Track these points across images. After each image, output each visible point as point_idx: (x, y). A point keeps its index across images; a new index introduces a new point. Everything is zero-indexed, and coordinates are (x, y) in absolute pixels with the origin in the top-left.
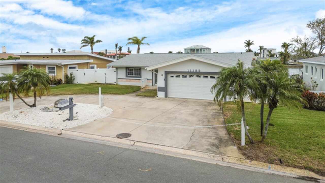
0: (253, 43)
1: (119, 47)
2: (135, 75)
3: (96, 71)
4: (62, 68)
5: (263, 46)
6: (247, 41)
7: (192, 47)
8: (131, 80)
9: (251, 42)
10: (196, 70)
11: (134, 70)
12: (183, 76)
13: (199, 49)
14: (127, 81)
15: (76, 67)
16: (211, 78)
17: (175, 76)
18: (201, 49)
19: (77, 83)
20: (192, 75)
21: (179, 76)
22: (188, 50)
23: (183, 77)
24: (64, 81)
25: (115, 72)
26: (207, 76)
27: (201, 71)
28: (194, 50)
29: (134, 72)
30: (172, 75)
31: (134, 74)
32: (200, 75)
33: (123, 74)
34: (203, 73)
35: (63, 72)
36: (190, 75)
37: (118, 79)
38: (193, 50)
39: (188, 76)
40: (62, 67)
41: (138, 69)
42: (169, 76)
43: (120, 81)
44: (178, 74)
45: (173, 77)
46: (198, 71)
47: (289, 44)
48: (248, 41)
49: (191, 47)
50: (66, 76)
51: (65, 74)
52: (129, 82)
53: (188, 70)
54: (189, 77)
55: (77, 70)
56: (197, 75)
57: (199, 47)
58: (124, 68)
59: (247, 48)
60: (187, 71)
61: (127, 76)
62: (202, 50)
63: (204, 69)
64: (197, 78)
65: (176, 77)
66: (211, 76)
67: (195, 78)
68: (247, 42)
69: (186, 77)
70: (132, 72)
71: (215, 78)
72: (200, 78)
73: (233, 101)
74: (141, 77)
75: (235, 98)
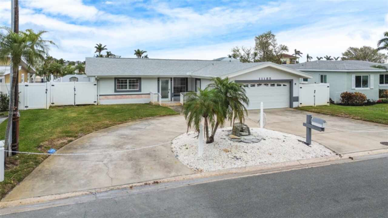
8: (124, 96)
10: (267, 78)
11: (128, 82)
12: (251, 85)
14: (116, 99)
15: (3, 79)
16: (277, 86)
17: (243, 85)
20: (261, 83)
21: (248, 85)
25: (95, 85)
26: (274, 84)
27: (272, 79)
29: (128, 84)
31: (128, 87)
32: (268, 83)
33: (109, 88)
34: (270, 81)
37: (100, 95)
39: (256, 85)
41: (135, 79)
43: (102, 99)
44: (246, 83)
52: (120, 98)
53: (260, 78)
55: (27, 85)
56: (265, 83)
58: (112, 78)
60: (258, 79)
61: (116, 91)
63: (274, 76)
64: (265, 87)
65: (245, 86)
66: (277, 84)
67: (263, 87)
69: (254, 86)
70: (126, 84)
71: (280, 85)
72: (268, 86)
73: (298, 106)
74: (140, 91)
75: (301, 104)
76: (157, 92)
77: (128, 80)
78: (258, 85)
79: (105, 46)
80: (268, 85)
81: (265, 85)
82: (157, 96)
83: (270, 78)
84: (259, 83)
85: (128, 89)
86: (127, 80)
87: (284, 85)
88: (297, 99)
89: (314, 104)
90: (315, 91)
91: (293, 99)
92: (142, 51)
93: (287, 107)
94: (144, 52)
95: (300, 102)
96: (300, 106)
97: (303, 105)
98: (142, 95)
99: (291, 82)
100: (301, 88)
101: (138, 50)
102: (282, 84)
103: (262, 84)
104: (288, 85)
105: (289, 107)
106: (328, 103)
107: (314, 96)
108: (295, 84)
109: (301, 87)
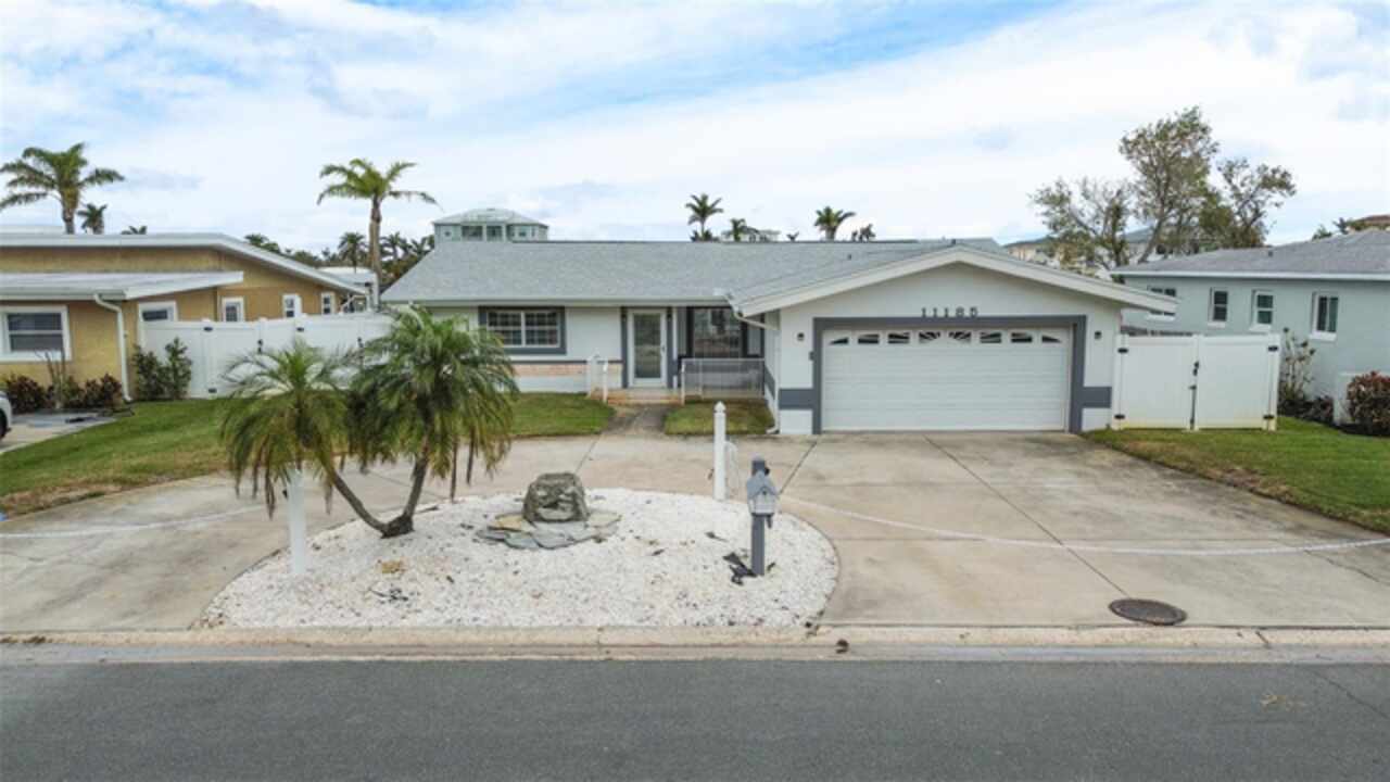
0: (718, 206)
2: (528, 342)
3: (301, 329)
4: (116, 319)
5: (743, 220)
6: (694, 197)
7: (470, 219)
9: (709, 203)
10: (960, 310)
11: (523, 320)
12: (891, 336)
13: (499, 227)
15: (171, 309)
16: (1014, 341)
17: (853, 337)
18: (509, 227)
19: (209, 396)
20: (935, 331)
21: (877, 336)
22: (451, 230)
23: (891, 342)
24: (129, 386)
26: (998, 335)
27: (981, 313)
28: (480, 228)
29: (523, 328)
30: (839, 336)
31: (523, 337)
32: (967, 331)
34: (976, 322)
35: (122, 341)
36: (923, 331)
38: (471, 232)
39: (914, 338)
40: (115, 312)
41: (546, 312)
42: (829, 337)
44: (870, 330)
45: (845, 341)
46: (967, 313)
47: (842, 215)
48: (699, 197)
49: (466, 215)
50: (142, 363)
51: (133, 351)
53: (924, 310)
54: (921, 341)
55: (208, 329)
56: (955, 331)
57: (500, 218)
58: (471, 308)
59: (697, 226)
60: (919, 314)
62: (517, 231)
63: (992, 303)
64: (957, 344)
65: (861, 341)
66: (1014, 335)
67: (945, 342)
68: (695, 203)
69: (903, 339)
70: (516, 328)
71: (1029, 340)
72: (969, 341)
73: (1108, 426)
74: (562, 351)
75: (1119, 417)
76: (619, 357)
77: (523, 314)
78: (922, 336)
79: (717, 201)
80: (968, 335)
81: (957, 335)
82: (619, 367)
83: (972, 309)
84: (929, 328)
85: (524, 345)
86: (519, 316)
87: (1046, 339)
88: (1102, 397)
89: (1192, 421)
90: (1197, 365)
91: (1084, 396)
92: (839, 213)
93: (1060, 427)
94: (846, 216)
95: (1115, 410)
96: (1116, 425)
97: (1130, 422)
98: (570, 367)
99: (1076, 325)
100: (1123, 351)
101: (828, 211)
102: (1037, 336)
103: (939, 334)
104: (1065, 338)
105: (1067, 428)
106: (1268, 417)
107: (1194, 388)
108: (1098, 334)
109: (1126, 346)
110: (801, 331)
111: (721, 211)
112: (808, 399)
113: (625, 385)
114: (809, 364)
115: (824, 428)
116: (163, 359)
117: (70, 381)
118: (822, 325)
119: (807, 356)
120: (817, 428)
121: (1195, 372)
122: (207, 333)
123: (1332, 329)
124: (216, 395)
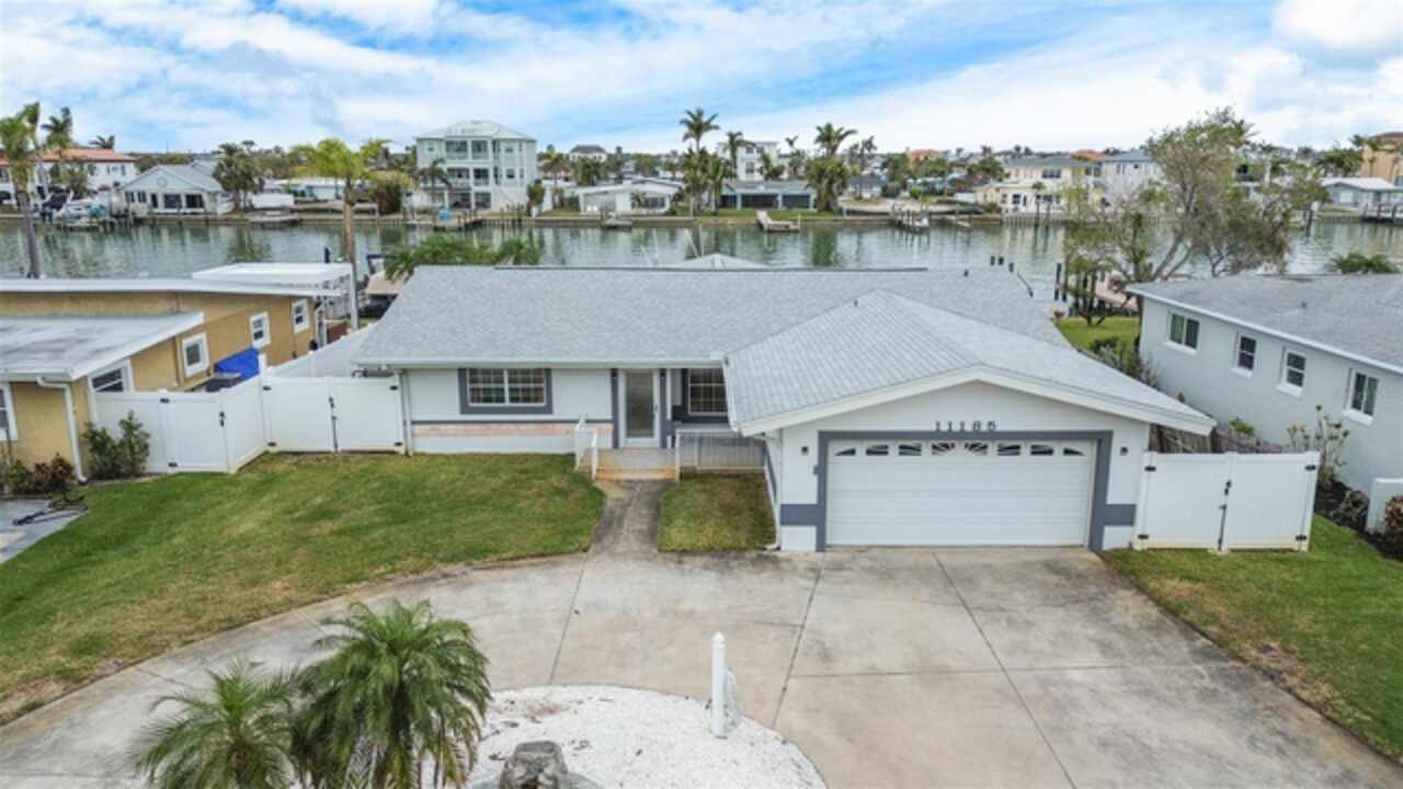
0: (714, 123)
1: (49, 122)
2: (513, 400)
3: (266, 388)
4: (63, 397)
5: (740, 134)
6: (689, 113)
7: (453, 134)
8: (494, 426)
9: (705, 119)
10: (977, 424)
11: (507, 378)
12: (902, 447)
13: (485, 143)
14: (468, 434)
15: (126, 368)
16: (1033, 453)
17: (861, 448)
18: (495, 143)
19: (171, 471)
20: (949, 442)
21: (886, 447)
22: (435, 145)
23: (901, 454)
24: (83, 466)
25: (394, 388)
26: (1018, 447)
27: (999, 428)
28: (464, 144)
29: (506, 386)
30: (848, 446)
31: (507, 395)
32: (984, 443)
33: (443, 400)
34: (993, 435)
35: (71, 417)
36: (936, 443)
37: (414, 423)
38: (455, 147)
39: (927, 449)
40: (62, 390)
42: (835, 447)
43: (423, 435)
44: (878, 444)
45: (852, 452)
46: (984, 428)
47: (843, 132)
48: (695, 113)
49: (449, 129)
50: (95, 441)
51: (84, 430)
52: (483, 435)
53: (938, 424)
54: (934, 453)
55: (164, 401)
56: (970, 442)
57: (484, 133)
58: (450, 370)
59: (692, 143)
60: (933, 428)
61: (465, 409)
62: (503, 147)
63: (1010, 420)
64: (973, 456)
65: (869, 452)
66: (1033, 447)
67: (959, 455)
68: (690, 119)
69: (916, 450)
70: (499, 386)
71: (1050, 452)
72: (985, 453)
73: (1130, 547)
74: (548, 409)
75: (1143, 537)
76: (609, 417)
77: (505, 371)
78: (934, 447)
79: (714, 117)
80: (985, 447)
81: (973, 447)
82: (610, 427)
83: (990, 424)
84: (943, 442)
85: (507, 404)
86: (503, 374)
87: (1067, 452)
88: (1126, 515)
89: (1220, 541)
90: (1229, 484)
91: (1105, 513)
92: (841, 129)
93: (1080, 542)
94: (847, 133)
95: (1139, 528)
96: (1139, 545)
97: (1154, 541)
98: (558, 426)
99: (1102, 441)
100: (1150, 469)
101: (829, 127)
102: (1058, 448)
103: (953, 446)
104: (1088, 451)
105: (1087, 543)
106: (1301, 538)
107: (1224, 507)
108: (1124, 450)
109: (1154, 464)
110: (804, 445)
111: (716, 128)
112: (814, 516)
113: (616, 444)
114: (814, 480)
115: (829, 541)
116: (117, 434)
117: (18, 465)
118: (826, 438)
119: (811, 470)
120: (821, 545)
121: (1227, 491)
122: (163, 405)
123: (1369, 412)
124: (176, 470)
